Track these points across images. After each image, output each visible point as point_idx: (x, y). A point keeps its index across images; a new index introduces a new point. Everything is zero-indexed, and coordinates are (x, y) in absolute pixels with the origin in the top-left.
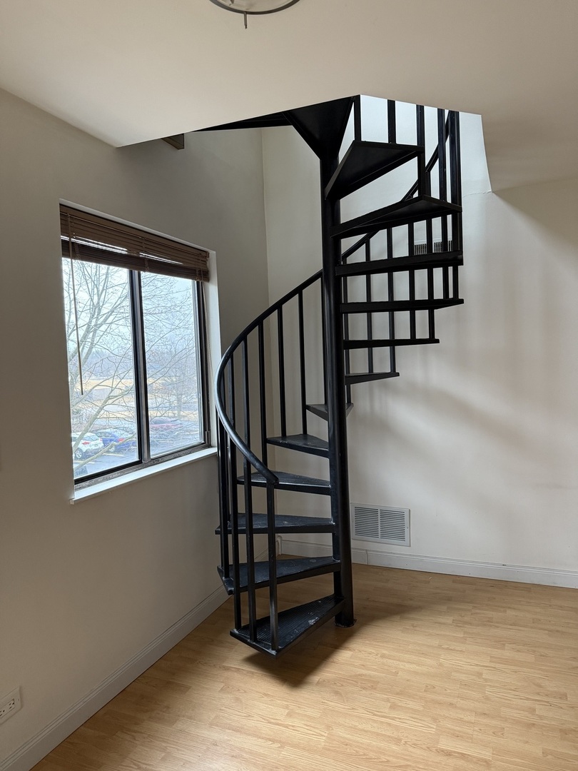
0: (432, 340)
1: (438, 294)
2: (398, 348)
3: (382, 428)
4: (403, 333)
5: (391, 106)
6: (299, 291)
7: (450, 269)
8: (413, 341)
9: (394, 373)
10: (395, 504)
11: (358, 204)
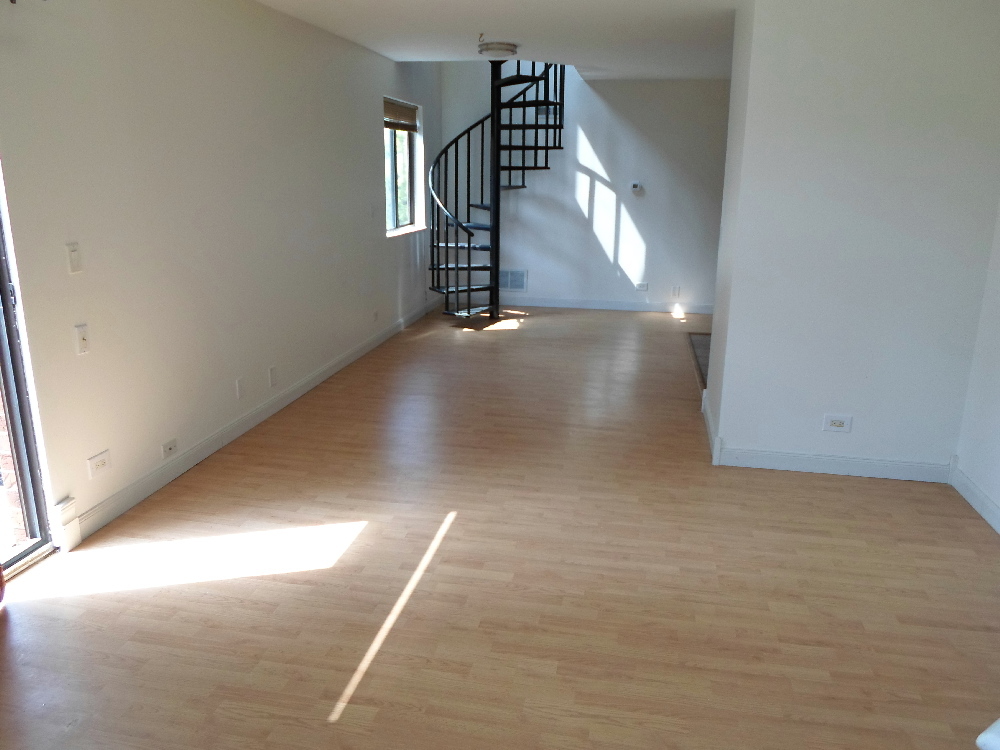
0: (546, 167)
1: (551, 144)
2: (526, 171)
3: (516, 219)
4: (530, 163)
5: (534, 64)
6: (468, 132)
7: (558, 130)
8: (536, 168)
9: (523, 186)
10: (518, 268)
11: (508, 93)
